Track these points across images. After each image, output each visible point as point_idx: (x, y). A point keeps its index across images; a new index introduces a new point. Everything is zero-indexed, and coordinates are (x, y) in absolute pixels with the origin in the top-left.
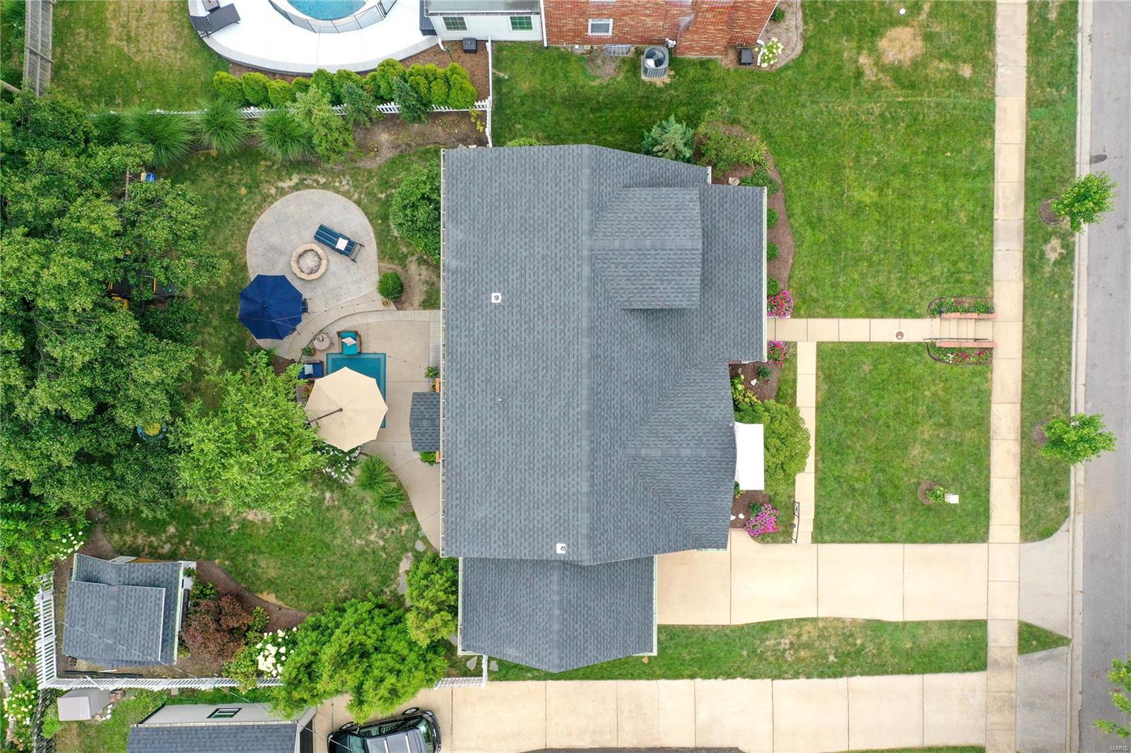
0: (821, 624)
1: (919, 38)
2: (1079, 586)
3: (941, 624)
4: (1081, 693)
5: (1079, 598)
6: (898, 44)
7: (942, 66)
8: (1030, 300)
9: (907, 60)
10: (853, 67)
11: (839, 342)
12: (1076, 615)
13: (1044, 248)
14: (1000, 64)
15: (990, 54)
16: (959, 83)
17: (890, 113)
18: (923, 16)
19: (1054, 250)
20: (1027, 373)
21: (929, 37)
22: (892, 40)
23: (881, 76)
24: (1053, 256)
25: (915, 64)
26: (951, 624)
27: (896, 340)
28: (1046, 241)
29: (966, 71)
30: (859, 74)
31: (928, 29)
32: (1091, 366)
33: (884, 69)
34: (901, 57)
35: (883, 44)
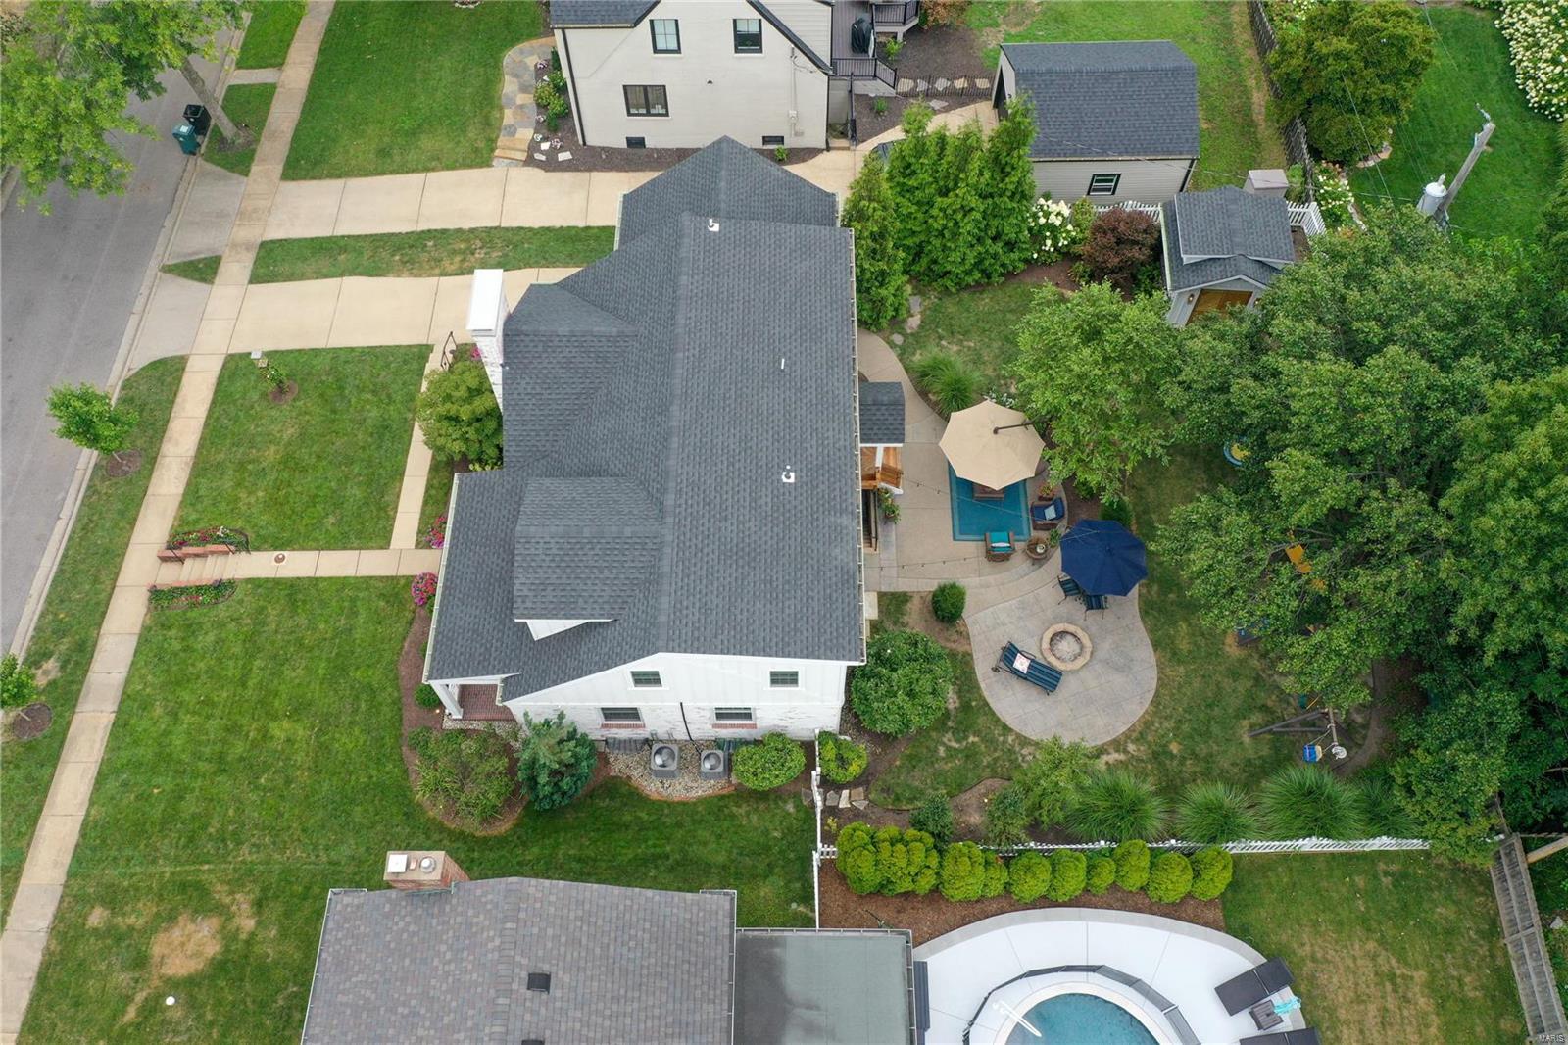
0: (437, 271)
1: (156, 959)
2: (133, 320)
3: (302, 277)
4: (163, 227)
5: (138, 306)
6: (191, 947)
7: (131, 920)
8: (98, 610)
9: (181, 924)
10: (266, 912)
11: (360, 549)
12: (146, 293)
13: (59, 675)
14: (42, 934)
15: (52, 948)
16: (112, 898)
17: (226, 845)
18: (140, 997)
19: (46, 673)
20: (128, 527)
21: (141, 962)
22: (197, 954)
23: (228, 900)
24: (51, 664)
25: (172, 918)
26: (291, 277)
27: (286, 553)
28: (52, 684)
29: (97, 917)
30: (259, 905)
31: (137, 975)
32: (43, 541)
33: (223, 911)
34: (191, 927)
35: (213, 949)
